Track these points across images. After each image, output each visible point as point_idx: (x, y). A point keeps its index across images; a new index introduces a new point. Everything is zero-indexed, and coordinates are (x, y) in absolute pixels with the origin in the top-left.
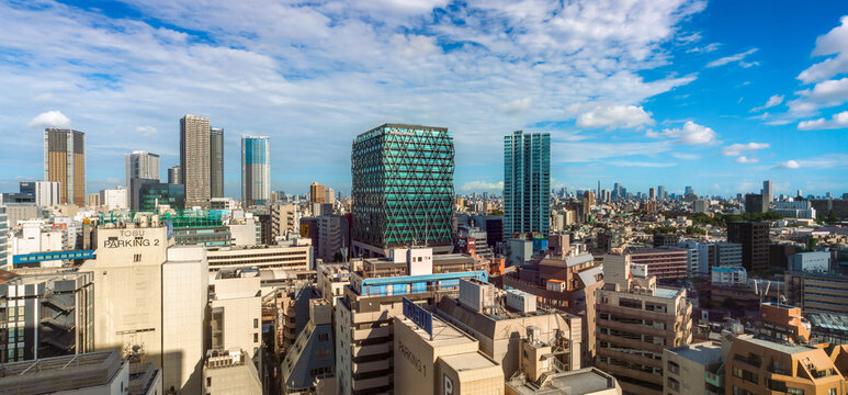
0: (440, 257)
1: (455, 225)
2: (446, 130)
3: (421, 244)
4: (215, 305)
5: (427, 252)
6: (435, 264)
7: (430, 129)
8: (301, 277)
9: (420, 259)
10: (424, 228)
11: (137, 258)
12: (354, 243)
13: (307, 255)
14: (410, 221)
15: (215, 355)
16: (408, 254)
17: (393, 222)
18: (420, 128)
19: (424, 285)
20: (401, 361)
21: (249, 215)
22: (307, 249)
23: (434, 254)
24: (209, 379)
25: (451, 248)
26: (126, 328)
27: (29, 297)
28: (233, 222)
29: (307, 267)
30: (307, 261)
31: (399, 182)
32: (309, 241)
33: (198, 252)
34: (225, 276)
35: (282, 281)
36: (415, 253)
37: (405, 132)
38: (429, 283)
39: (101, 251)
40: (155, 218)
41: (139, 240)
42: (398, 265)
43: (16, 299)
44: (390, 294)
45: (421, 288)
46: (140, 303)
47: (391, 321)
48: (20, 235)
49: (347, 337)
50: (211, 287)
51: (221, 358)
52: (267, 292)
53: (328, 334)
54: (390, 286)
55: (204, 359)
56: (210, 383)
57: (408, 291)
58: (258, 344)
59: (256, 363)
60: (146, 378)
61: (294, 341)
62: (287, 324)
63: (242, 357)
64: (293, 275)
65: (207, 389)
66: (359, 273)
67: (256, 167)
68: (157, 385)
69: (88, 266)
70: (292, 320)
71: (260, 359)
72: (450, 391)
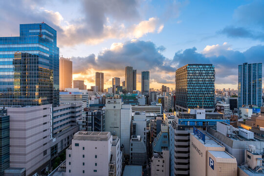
0: (208, 113)
1: (216, 100)
2: (211, 65)
3: (201, 107)
4: (134, 122)
5: (203, 111)
6: (206, 115)
7: (205, 65)
8: (158, 116)
9: (200, 113)
10: (202, 101)
11: (115, 107)
12: (176, 106)
13: (161, 109)
14: (197, 99)
15: (133, 137)
16: (196, 111)
17: (190, 99)
18: (201, 65)
19: (202, 123)
20: (192, 149)
21: (143, 96)
22: (160, 107)
23: (206, 111)
24: (132, 144)
25: (213, 110)
26: (112, 126)
27: (92, 115)
28: (139, 98)
29: (160, 113)
30: (160, 111)
31: (192, 85)
32: (161, 104)
33: (130, 106)
34: (136, 114)
35: (153, 117)
36: (198, 111)
37: (195, 67)
38: (204, 122)
39: (107, 105)
40: (119, 96)
41: (115, 102)
42: (192, 115)
43: (90, 115)
44: (189, 125)
45: (201, 124)
46: (115, 120)
47: (189, 135)
48: (90, 99)
49: (173, 138)
50: (133, 117)
51: (135, 138)
52: (148, 119)
53: (167, 136)
54: (189, 122)
55: (131, 138)
56: (132, 145)
57: (196, 125)
58: (146, 136)
59: (145, 142)
60: (116, 141)
61: (156, 136)
62: (154, 130)
63: (141, 139)
64: (156, 115)
65: (131, 147)
66: (178, 116)
67: (145, 81)
68: (119, 143)
69: (104, 108)
70: (156, 130)
71: (146, 140)
72: (212, 164)
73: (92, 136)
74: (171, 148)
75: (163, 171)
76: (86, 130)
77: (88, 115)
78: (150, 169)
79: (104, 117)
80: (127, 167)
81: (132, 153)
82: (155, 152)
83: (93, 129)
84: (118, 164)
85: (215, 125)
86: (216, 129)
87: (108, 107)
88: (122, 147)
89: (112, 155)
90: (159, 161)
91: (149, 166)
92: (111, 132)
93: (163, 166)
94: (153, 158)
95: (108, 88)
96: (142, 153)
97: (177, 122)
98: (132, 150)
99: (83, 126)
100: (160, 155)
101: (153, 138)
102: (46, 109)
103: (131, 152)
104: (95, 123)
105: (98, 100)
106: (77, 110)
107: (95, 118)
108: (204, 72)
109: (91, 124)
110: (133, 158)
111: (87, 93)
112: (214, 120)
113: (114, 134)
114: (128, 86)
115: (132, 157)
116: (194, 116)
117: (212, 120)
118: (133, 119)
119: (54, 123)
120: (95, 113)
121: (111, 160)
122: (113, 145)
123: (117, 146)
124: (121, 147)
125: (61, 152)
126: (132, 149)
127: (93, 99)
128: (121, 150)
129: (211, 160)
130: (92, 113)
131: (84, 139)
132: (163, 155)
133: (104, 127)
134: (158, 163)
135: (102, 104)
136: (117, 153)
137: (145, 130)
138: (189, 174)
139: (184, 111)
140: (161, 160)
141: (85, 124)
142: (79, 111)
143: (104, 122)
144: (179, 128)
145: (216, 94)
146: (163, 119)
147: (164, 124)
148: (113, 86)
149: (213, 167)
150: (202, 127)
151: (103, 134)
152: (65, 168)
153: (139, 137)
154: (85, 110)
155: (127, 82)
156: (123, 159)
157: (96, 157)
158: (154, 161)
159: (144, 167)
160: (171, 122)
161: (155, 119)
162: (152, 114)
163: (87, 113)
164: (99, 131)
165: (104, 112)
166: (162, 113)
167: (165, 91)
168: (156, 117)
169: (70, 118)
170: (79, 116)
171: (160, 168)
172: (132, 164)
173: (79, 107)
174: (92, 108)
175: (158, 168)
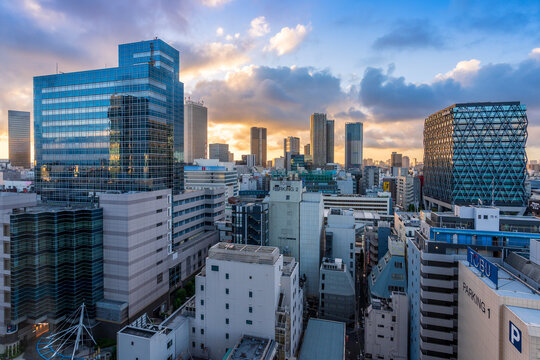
0: (507, 217)
1: (528, 188)
2: (518, 103)
3: (487, 204)
4: (328, 230)
5: (494, 211)
6: (502, 223)
7: (500, 104)
8: (383, 219)
9: (486, 217)
10: (491, 189)
11: (288, 197)
12: (425, 198)
13: (388, 204)
14: (477, 183)
15: (327, 261)
16: (474, 211)
17: (461, 183)
18: (489, 104)
19: (490, 239)
20: (463, 297)
21: (349, 175)
22: (388, 200)
23: (501, 213)
24: (323, 276)
25: (522, 209)
26: (283, 236)
27: (244, 213)
28: (340, 179)
29: (388, 212)
30: (388, 208)
31: (466, 151)
32: (389, 194)
33: (320, 197)
34: (333, 213)
35: (370, 220)
36: (480, 211)
37: (473, 109)
38: (495, 238)
39: (272, 192)
40: (296, 175)
41: (289, 188)
42: (464, 221)
43: (239, 213)
44: (455, 242)
45: (487, 242)
46: (289, 223)
47: (455, 264)
48: (241, 181)
49: (417, 269)
50: (326, 219)
51: (330, 264)
52: (359, 226)
53: (402, 263)
54: (455, 237)
55: (321, 262)
56: (323, 278)
57: (473, 243)
58: (353, 260)
59: (351, 272)
60: (291, 266)
61: (376, 263)
62: (372, 249)
63: (343, 266)
64: (377, 217)
65: (322, 281)
66: (428, 221)
67: (354, 143)
68: (296, 272)
69: (266, 199)
70: (376, 248)
71: (353, 269)
72: (518, 339)
73: (244, 253)
74: (410, 290)
75: (392, 339)
76: (232, 242)
77: (235, 213)
78: (362, 332)
79: (266, 217)
80: (312, 322)
81: (323, 295)
82: (375, 297)
83: (246, 239)
84: (295, 315)
85: (527, 246)
86: (527, 256)
87: (275, 197)
88: (303, 280)
89: (282, 295)
90: (383, 316)
91: (361, 325)
92: (280, 248)
93: (392, 329)
94: (369, 309)
95: (276, 159)
96: (345, 297)
97: (427, 233)
98: (323, 288)
99: (227, 233)
100: (386, 304)
101: (369, 265)
102: (160, 197)
103: (321, 291)
104: (249, 228)
105: (255, 182)
106: (216, 201)
107: (249, 218)
108: (497, 120)
109: (241, 231)
110: (326, 305)
111: (235, 169)
112: (525, 235)
113: (286, 253)
114: (315, 154)
115: (323, 303)
116: (471, 223)
117: (516, 234)
118: (326, 224)
119: (175, 225)
120: (248, 208)
121: (280, 305)
122: (283, 275)
123: (292, 276)
124: (301, 280)
125: (187, 279)
126: (323, 285)
127: (245, 180)
128: (301, 286)
129: (513, 328)
130: (244, 208)
131: (227, 258)
132: (393, 305)
133: (266, 236)
134: (381, 321)
135: (262, 191)
136: (292, 292)
137: (352, 248)
138: (455, 355)
139: (444, 209)
140: (388, 316)
141: (230, 229)
142: (220, 204)
143: (266, 226)
144: (431, 249)
145: (530, 172)
146: (393, 225)
147: (396, 238)
148: (286, 153)
149: (518, 345)
150: (489, 249)
151: (264, 251)
152: (194, 310)
153: (338, 261)
154: (231, 201)
155: (315, 147)
156: (304, 305)
157: (251, 294)
158: (371, 316)
159: (350, 326)
160: (413, 234)
161: (376, 224)
162: (368, 215)
163: (234, 208)
164: (257, 244)
165: (266, 207)
166: (392, 212)
167: (400, 165)
168: (377, 220)
169: (202, 215)
170: (220, 213)
171: (386, 332)
172: (323, 316)
173: (220, 195)
174: (245, 198)
175: (381, 331)
